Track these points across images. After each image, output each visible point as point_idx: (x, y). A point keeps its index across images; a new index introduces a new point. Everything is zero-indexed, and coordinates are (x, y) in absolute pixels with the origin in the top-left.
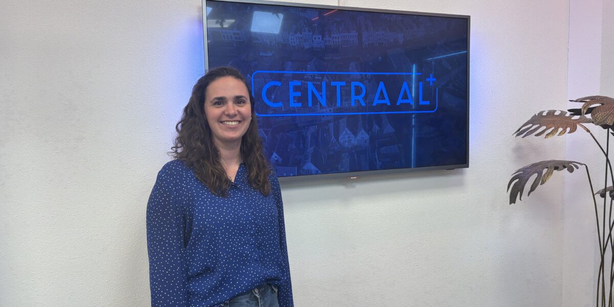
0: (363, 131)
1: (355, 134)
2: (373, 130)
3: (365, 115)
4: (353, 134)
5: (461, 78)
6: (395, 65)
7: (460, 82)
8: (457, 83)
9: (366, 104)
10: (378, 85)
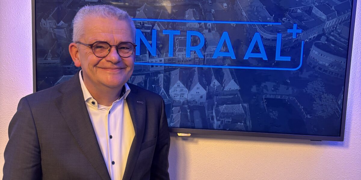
0: (198, 85)
1: (189, 88)
2: (211, 85)
3: (202, 68)
4: (187, 87)
5: (339, 31)
6: (244, 13)
7: (338, 36)
8: (333, 36)
9: (204, 56)
10: (221, 35)
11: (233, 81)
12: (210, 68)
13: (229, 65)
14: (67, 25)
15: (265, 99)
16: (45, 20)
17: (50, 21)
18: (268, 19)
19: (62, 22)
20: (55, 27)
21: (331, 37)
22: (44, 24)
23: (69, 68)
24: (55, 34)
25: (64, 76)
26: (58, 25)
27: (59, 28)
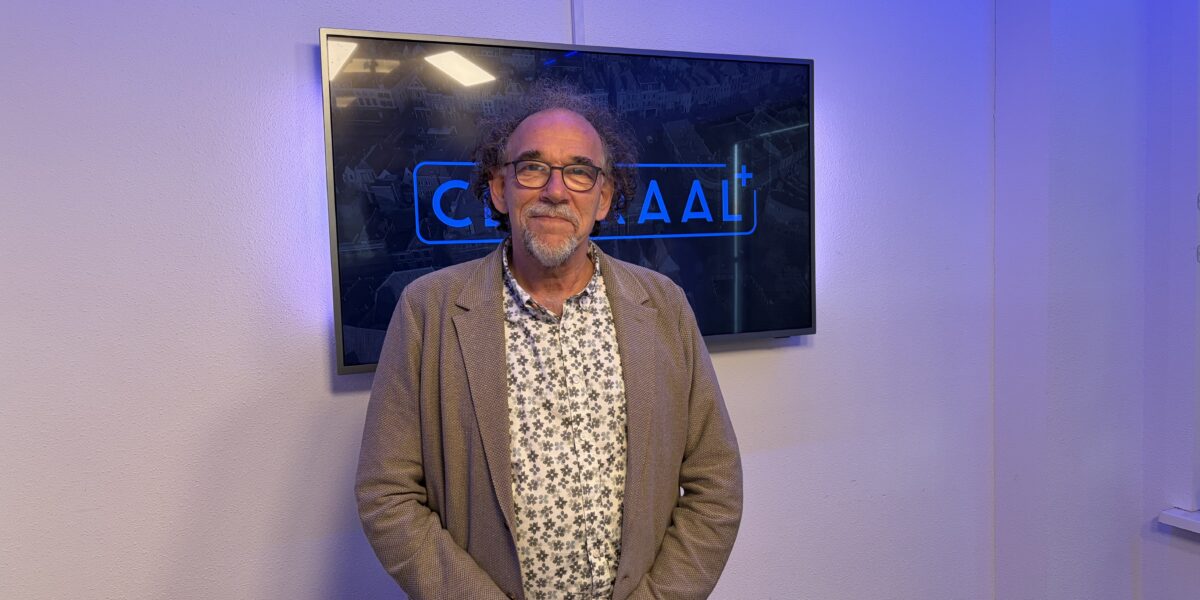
3: (624, 240)
5: (798, 173)
6: (677, 151)
7: (796, 180)
8: (791, 181)
9: (626, 220)
10: (647, 186)
11: (669, 257)
12: (635, 240)
13: (662, 233)
14: (395, 177)
15: (715, 282)
16: (353, 169)
17: (363, 171)
18: (709, 159)
19: (385, 173)
20: (373, 181)
21: (789, 183)
22: (352, 178)
23: (402, 257)
24: (373, 195)
25: (394, 273)
26: (380, 177)
27: (378, 183)
